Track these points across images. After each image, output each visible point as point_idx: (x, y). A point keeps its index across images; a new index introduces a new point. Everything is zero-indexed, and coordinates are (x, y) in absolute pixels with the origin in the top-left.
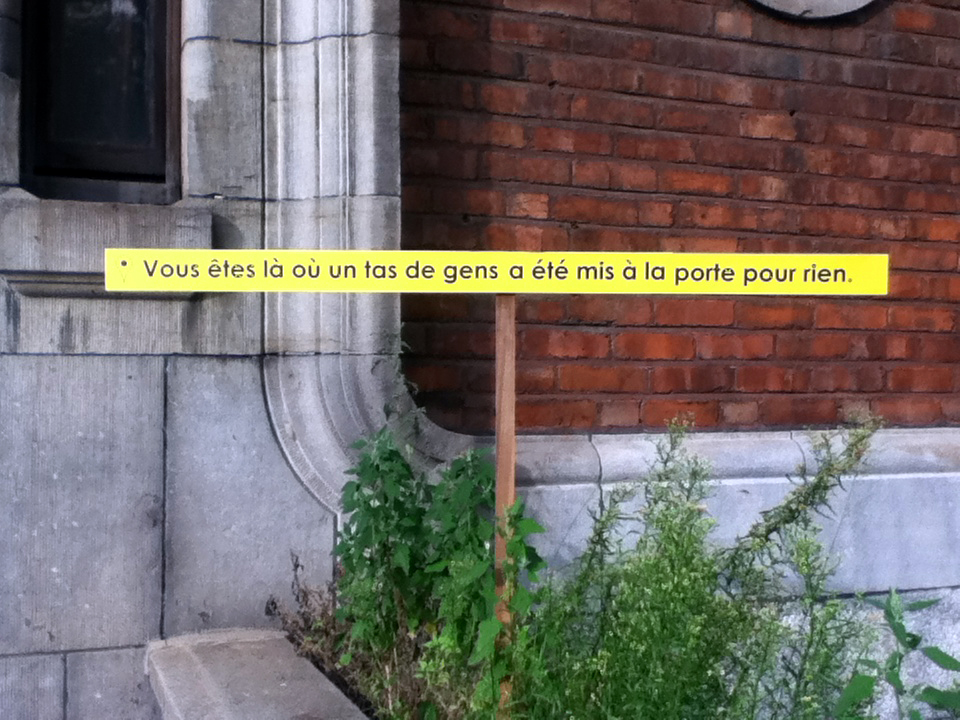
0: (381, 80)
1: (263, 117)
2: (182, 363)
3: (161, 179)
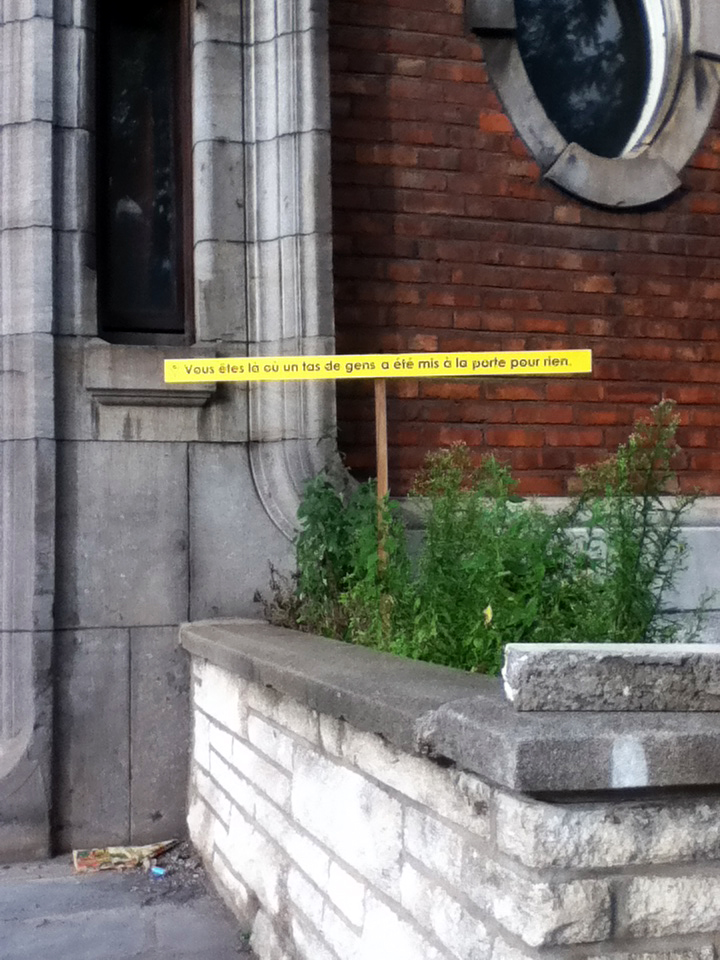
0: (320, 263)
1: (246, 290)
2: (198, 447)
3: (182, 332)
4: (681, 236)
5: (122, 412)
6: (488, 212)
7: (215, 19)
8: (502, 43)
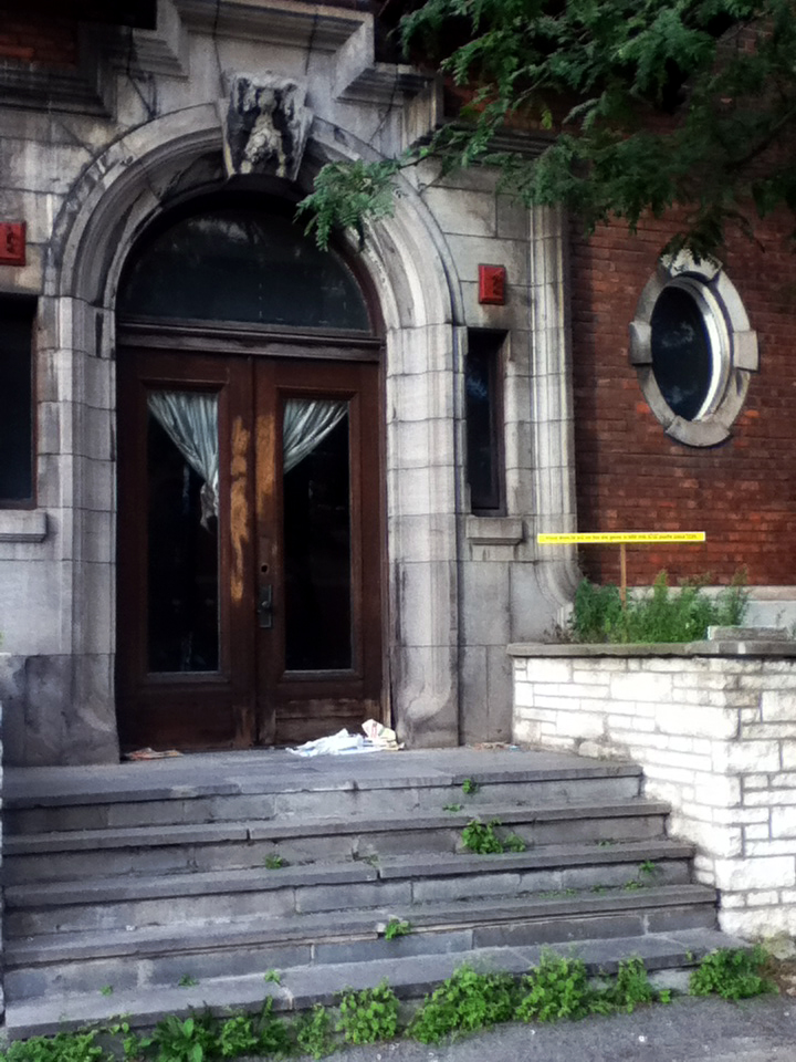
0: (570, 480)
1: (533, 491)
2: (514, 564)
3: (497, 508)
4: (729, 459)
5: (482, 548)
6: (640, 450)
7: (518, 365)
8: (646, 369)
